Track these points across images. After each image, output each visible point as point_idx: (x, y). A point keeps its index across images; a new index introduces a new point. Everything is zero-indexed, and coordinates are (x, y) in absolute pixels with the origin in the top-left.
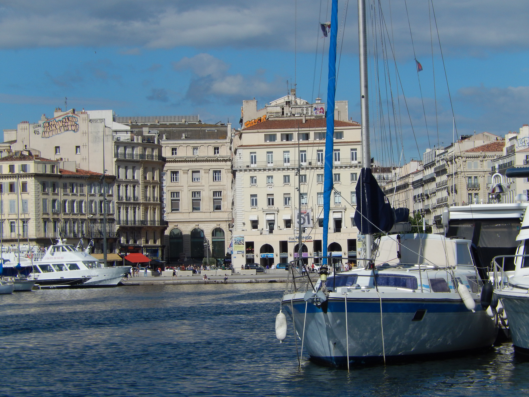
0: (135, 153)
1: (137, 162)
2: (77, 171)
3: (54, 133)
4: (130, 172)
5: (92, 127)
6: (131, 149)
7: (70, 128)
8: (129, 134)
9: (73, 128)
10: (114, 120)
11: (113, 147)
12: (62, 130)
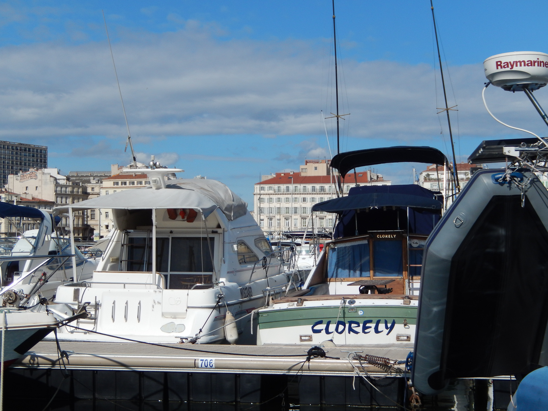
0: (67, 190)
1: (68, 195)
2: (32, 199)
3: (25, 180)
4: (64, 200)
5: (44, 177)
6: (65, 188)
7: (33, 178)
8: (65, 181)
9: (35, 177)
10: (58, 173)
11: (54, 187)
12: (30, 179)
